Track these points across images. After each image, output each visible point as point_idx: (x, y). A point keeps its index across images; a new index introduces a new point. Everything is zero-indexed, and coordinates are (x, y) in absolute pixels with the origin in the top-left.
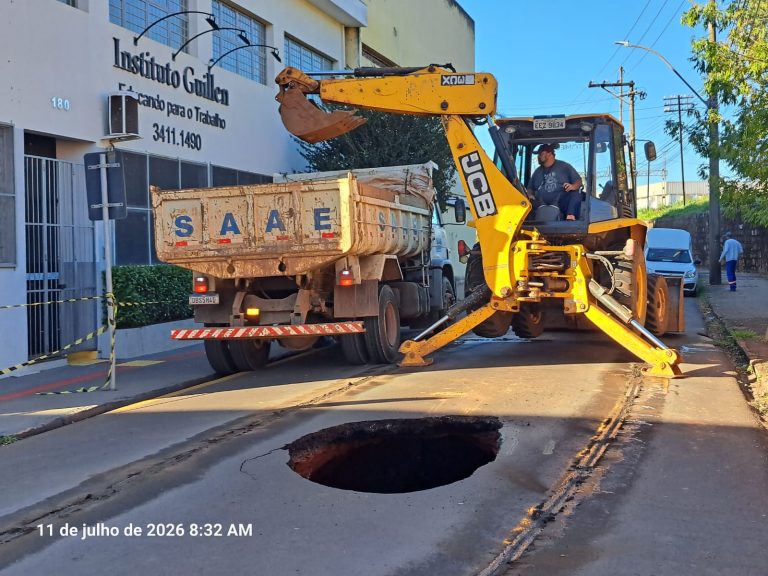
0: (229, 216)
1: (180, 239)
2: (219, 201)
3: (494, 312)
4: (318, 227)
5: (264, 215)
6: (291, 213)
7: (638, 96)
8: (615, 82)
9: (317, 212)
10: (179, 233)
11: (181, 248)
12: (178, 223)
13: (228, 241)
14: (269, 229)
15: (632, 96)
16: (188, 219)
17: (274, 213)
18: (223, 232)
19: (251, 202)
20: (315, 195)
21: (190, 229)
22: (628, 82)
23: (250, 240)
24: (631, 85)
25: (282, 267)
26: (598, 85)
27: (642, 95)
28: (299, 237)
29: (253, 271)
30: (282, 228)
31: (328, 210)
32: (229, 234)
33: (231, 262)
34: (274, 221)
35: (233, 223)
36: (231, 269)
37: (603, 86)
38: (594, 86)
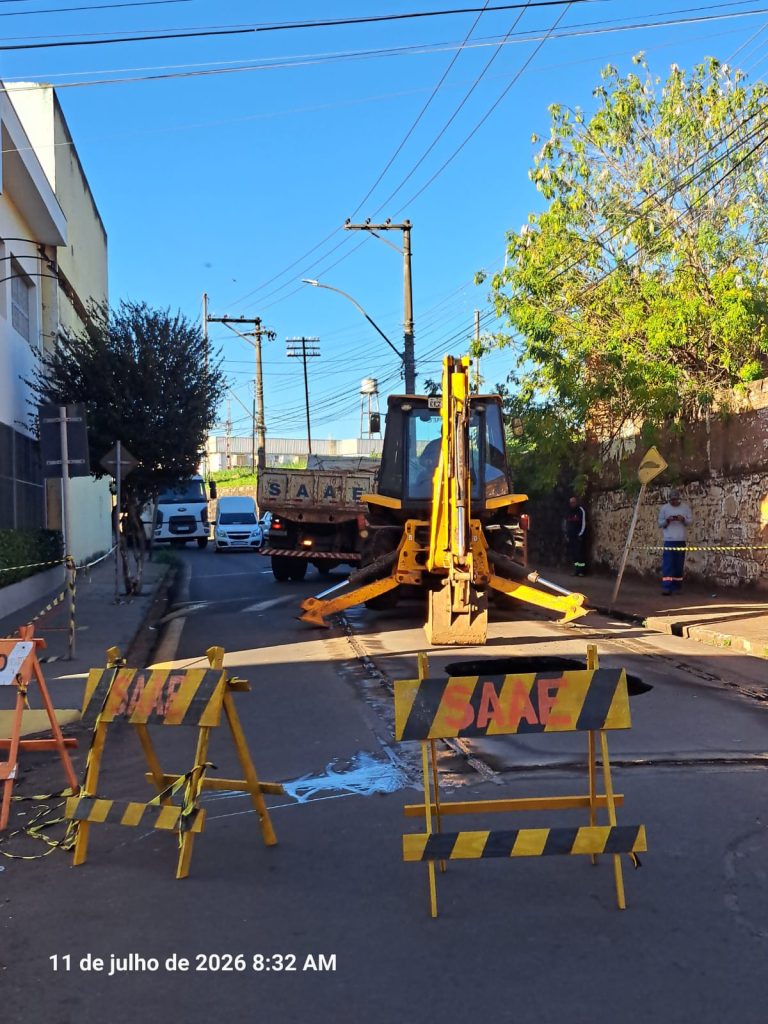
0: (303, 487)
1: (272, 496)
2: (298, 478)
3: (397, 584)
4: (355, 498)
5: (324, 488)
6: (340, 488)
7: (264, 337)
8: (239, 318)
9: (355, 490)
10: (271, 493)
11: (272, 502)
12: (272, 487)
13: (301, 500)
14: (325, 497)
15: (259, 335)
16: (278, 486)
17: (330, 488)
18: (298, 495)
19: (317, 480)
20: (356, 480)
21: (279, 492)
22: (254, 318)
23: (314, 501)
24: (257, 322)
25: (331, 519)
26: (218, 320)
27: (271, 335)
28: (343, 502)
29: (313, 519)
30: (333, 497)
31: (361, 489)
32: (302, 497)
33: (300, 511)
34: (329, 492)
35: (305, 491)
36: (300, 517)
37: (224, 321)
38: (214, 320)
